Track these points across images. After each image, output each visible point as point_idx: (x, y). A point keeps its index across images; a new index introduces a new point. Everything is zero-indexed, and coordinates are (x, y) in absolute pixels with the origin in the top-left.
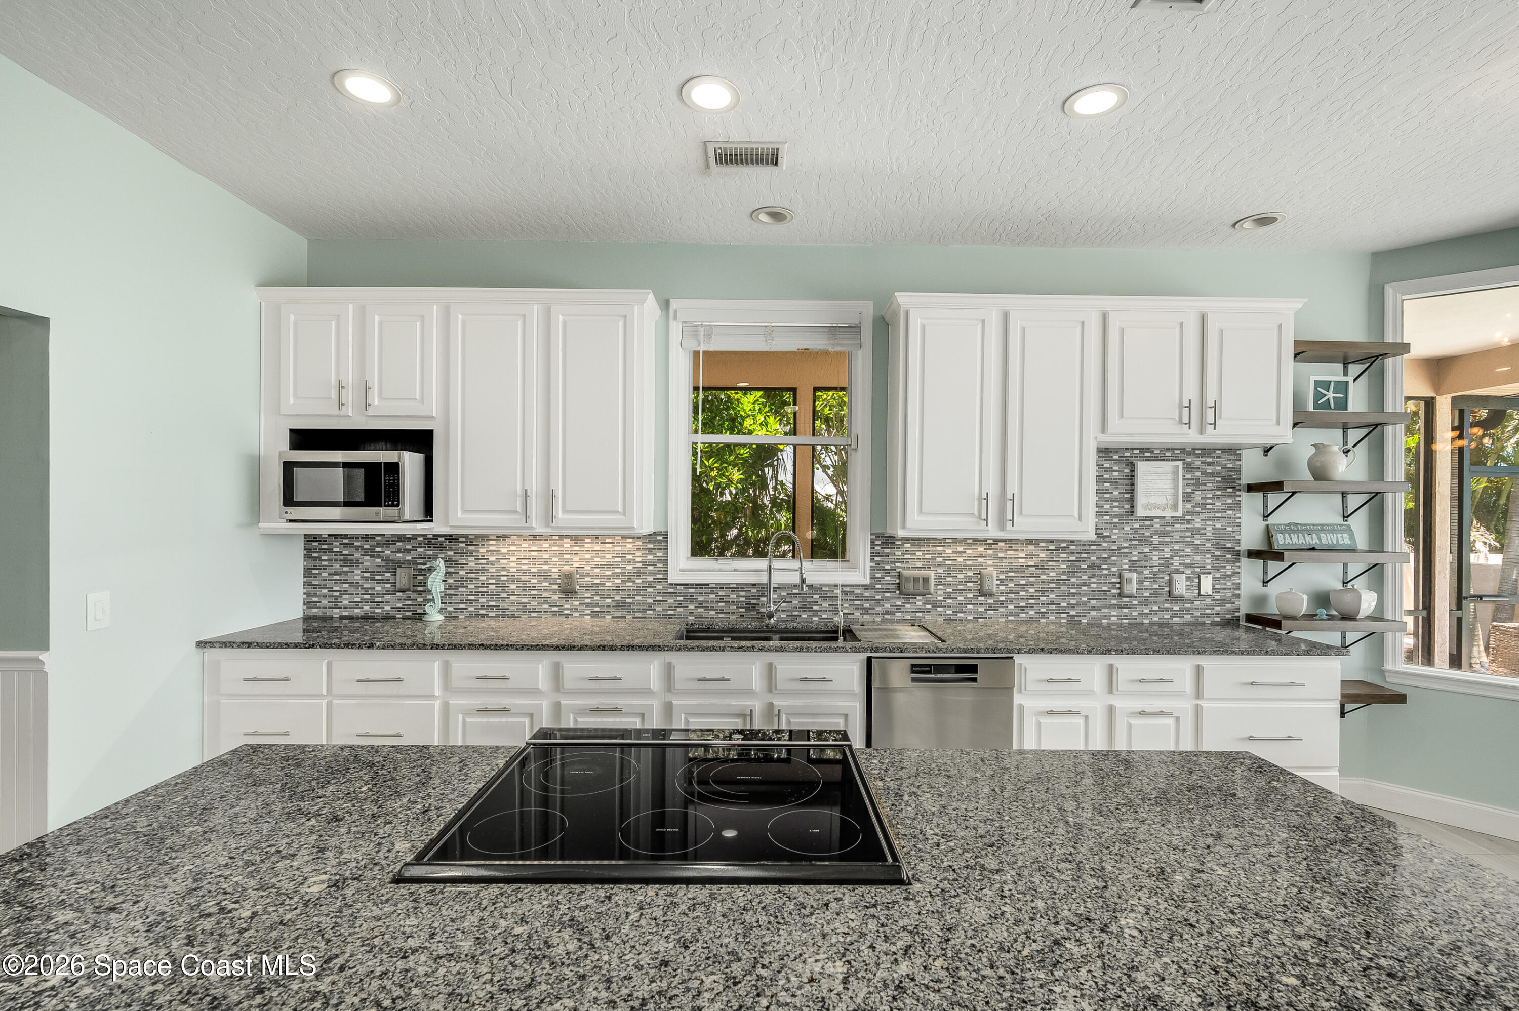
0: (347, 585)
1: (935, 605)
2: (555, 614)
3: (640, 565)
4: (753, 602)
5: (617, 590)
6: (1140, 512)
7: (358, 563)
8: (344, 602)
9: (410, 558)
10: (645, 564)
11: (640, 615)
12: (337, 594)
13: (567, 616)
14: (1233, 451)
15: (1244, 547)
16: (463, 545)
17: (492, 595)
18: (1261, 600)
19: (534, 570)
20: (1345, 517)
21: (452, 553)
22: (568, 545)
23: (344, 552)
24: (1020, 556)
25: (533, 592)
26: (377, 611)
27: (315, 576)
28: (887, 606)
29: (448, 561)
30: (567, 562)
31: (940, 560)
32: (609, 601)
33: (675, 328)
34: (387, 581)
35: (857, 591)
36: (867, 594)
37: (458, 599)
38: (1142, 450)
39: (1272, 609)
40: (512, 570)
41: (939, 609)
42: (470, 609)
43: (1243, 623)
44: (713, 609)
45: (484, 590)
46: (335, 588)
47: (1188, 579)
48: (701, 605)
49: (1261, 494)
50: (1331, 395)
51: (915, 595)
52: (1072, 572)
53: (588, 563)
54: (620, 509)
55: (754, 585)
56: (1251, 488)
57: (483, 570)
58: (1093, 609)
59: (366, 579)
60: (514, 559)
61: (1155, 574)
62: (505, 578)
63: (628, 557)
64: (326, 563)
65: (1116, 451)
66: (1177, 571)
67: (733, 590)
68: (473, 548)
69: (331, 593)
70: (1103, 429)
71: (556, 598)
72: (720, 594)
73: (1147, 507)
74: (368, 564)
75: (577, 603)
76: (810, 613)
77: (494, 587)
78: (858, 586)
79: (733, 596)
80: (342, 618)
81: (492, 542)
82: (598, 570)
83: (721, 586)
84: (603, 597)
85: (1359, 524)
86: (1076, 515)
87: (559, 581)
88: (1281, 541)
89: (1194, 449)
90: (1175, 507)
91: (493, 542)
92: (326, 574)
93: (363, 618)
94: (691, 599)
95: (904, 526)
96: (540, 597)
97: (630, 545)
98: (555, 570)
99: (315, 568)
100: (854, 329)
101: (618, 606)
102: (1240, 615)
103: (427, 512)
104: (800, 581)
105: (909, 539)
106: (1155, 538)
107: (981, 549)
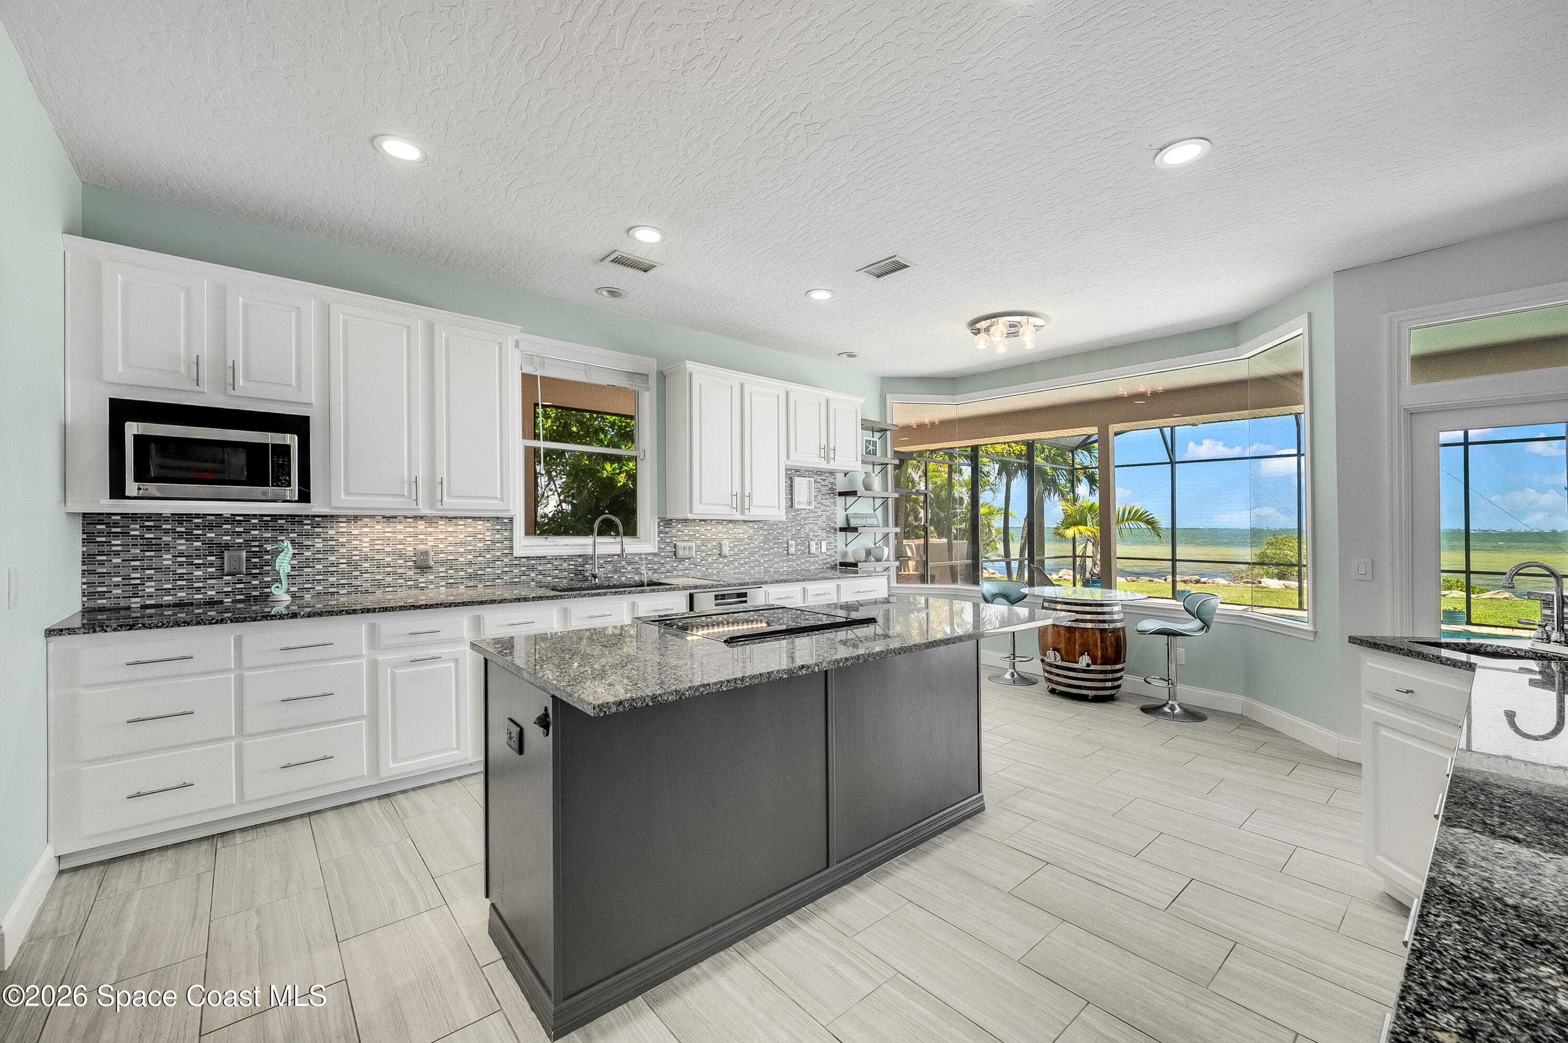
0: (152, 572)
1: (696, 565)
2: (410, 587)
3: (490, 543)
4: (580, 568)
5: (470, 563)
6: (796, 506)
7: (168, 547)
8: (148, 590)
9: (241, 541)
10: (493, 542)
11: (490, 583)
12: (138, 581)
13: (422, 589)
14: (832, 473)
15: (838, 526)
16: (309, 527)
17: (343, 573)
18: (845, 554)
19: (388, 549)
20: (875, 511)
21: (295, 535)
22: (423, 527)
23: (147, 536)
25: (387, 569)
26: (196, 597)
27: (102, 563)
28: (668, 567)
29: (293, 542)
30: (422, 542)
31: (698, 535)
32: (463, 573)
34: (211, 565)
35: (650, 558)
36: (656, 560)
37: (304, 578)
38: (796, 471)
39: (851, 559)
40: (364, 550)
41: (698, 567)
42: (317, 588)
43: (838, 567)
45: (334, 569)
46: (133, 576)
47: (817, 544)
48: (540, 573)
49: (844, 497)
50: (871, 448)
51: (683, 559)
52: (765, 541)
53: (442, 542)
54: (499, 496)
55: (580, 556)
56: (841, 494)
57: (332, 551)
58: (777, 563)
59: (181, 565)
60: (368, 539)
61: (803, 541)
62: (357, 558)
63: (479, 536)
64: (119, 548)
65: (790, 470)
66: (812, 540)
67: (565, 560)
68: (320, 530)
69: (127, 582)
70: (788, 462)
71: (412, 573)
72: (555, 563)
73: (799, 503)
74: (184, 547)
75: (432, 577)
76: (619, 575)
77: (345, 566)
78: (650, 554)
79: (565, 565)
80: (144, 607)
81: (341, 525)
82: (452, 548)
83: (556, 558)
84: (457, 570)
85: (879, 513)
86: (776, 507)
87: (414, 559)
88: (853, 523)
89: (817, 472)
90: (810, 504)
91: (344, 525)
92: (120, 561)
93: (176, 605)
94: (533, 568)
95: (691, 512)
96: (395, 573)
97: (480, 525)
98: (411, 549)
99: (101, 553)
100: (644, 376)
101: (470, 577)
102: (838, 562)
103: (304, 497)
104: (619, 552)
105: (682, 521)
106: (802, 521)
107: (720, 527)
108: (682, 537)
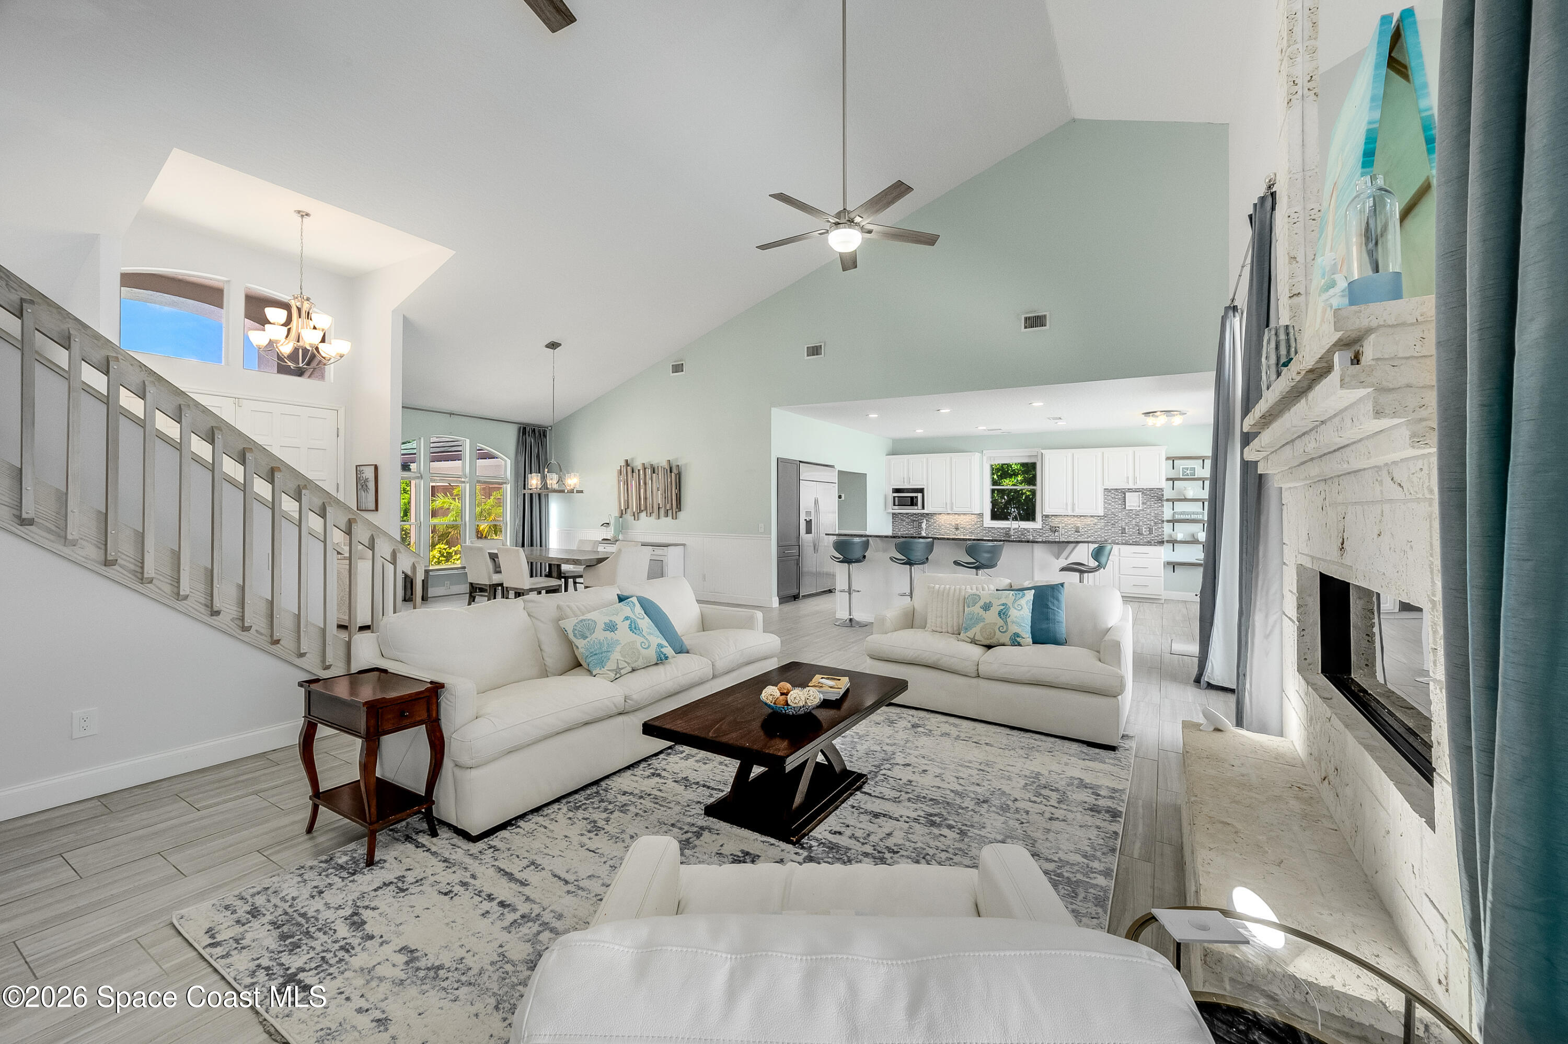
0: (902, 526)
1: (1062, 534)
3: (976, 522)
4: (1007, 532)
5: (970, 526)
6: (1128, 508)
7: (905, 521)
10: (978, 522)
15: (1165, 519)
16: (932, 516)
18: (1172, 535)
19: (948, 522)
20: (1204, 510)
21: (928, 518)
23: (903, 518)
24: (1088, 521)
25: (948, 529)
27: (895, 524)
28: (1047, 535)
29: (927, 520)
30: (957, 521)
31: (1063, 522)
32: (968, 531)
33: (985, 458)
34: (911, 525)
35: (1040, 531)
36: (1042, 531)
37: (929, 530)
38: (1129, 489)
40: (943, 522)
42: (932, 533)
46: (899, 527)
47: (1145, 528)
49: (1171, 503)
50: (1188, 472)
51: (1055, 532)
52: (1105, 526)
53: (962, 520)
55: (1008, 528)
56: (1168, 500)
57: (936, 522)
58: (1112, 537)
59: (907, 524)
60: (944, 519)
61: (1133, 527)
62: (940, 525)
63: (973, 520)
64: (899, 520)
65: (1119, 489)
66: (1141, 526)
67: (1002, 530)
68: (934, 517)
70: (1104, 485)
72: (998, 530)
73: (1129, 506)
74: (907, 521)
75: (959, 532)
76: (1024, 536)
78: (1041, 529)
82: (965, 523)
83: (999, 528)
84: (966, 530)
86: (1095, 508)
87: (954, 526)
88: (1178, 517)
89: (1147, 489)
90: (1139, 507)
91: (939, 515)
92: (897, 523)
94: (990, 531)
95: (1048, 512)
96: (950, 530)
97: (974, 517)
98: (953, 523)
99: (895, 522)
100: (1038, 457)
101: (970, 533)
102: (1165, 539)
103: (923, 508)
104: (1019, 527)
105: (1053, 515)
106: (1134, 516)
107: (1076, 519)
108: (1055, 522)
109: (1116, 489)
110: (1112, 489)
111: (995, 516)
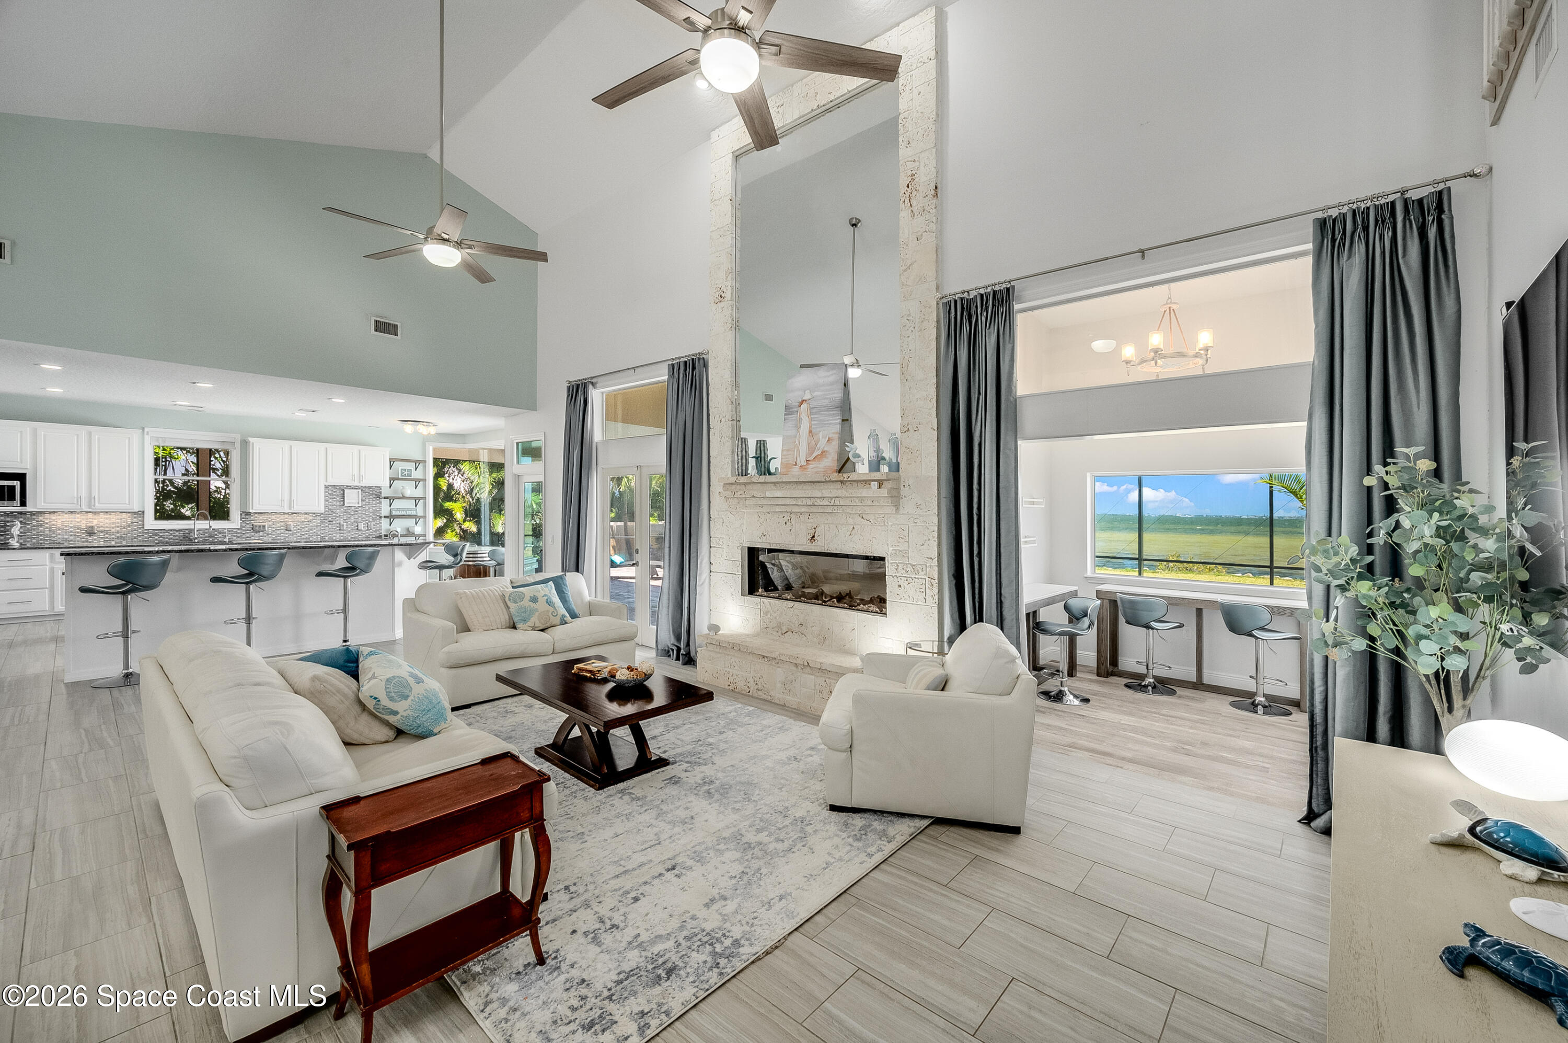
1: (268, 534)
2: (83, 542)
3: (130, 523)
5: (118, 532)
6: (346, 505)
10: (132, 523)
11: (130, 541)
13: (90, 542)
14: (378, 487)
15: (383, 515)
16: (29, 516)
19: (71, 525)
20: (416, 506)
21: (21, 520)
22: (90, 516)
24: (302, 518)
25: (72, 534)
28: (248, 535)
29: (24, 521)
30: (89, 522)
31: (270, 520)
32: (114, 536)
33: (147, 439)
35: (234, 530)
36: (239, 531)
37: (29, 537)
38: (347, 486)
40: (58, 524)
41: (269, 536)
42: (35, 541)
43: (383, 537)
44: (167, 538)
45: (42, 533)
47: (364, 525)
48: (161, 537)
49: (388, 500)
50: (406, 473)
51: (259, 531)
53: (101, 522)
54: (127, 502)
55: (187, 529)
56: (385, 498)
57: (41, 526)
58: (330, 534)
60: (60, 521)
61: (352, 523)
63: (124, 520)
66: (360, 522)
67: (177, 531)
68: (33, 518)
70: (326, 481)
71: (85, 536)
72: (171, 535)
73: (348, 503)
75: (97, 537)
76: (213, 538)
77: (47, 531)
79: (177, 533)
81: (47, 515)
82: (107, 525)
83: (171, 530)
84: (111, 535)
85: (419, 507)
86: (317, 505)
87: (86, 530)
88: (394, 513)
89: (363, 487)
90: (359, 503)
94: (156, 534)
95: (252, 508)
96: (76, 535)
97: (124, 515)
98: (83, 525)
100: (233, 443)
101: (118, 538)
102: (383, 534)
103: (23, 505)
104: (208, 528)
105: (256, 513)
106: (352, 513)
107: (286, 516)
108: (258, 521)
109: (334, 486)
110: (330, 486)
111: (161, 514)
